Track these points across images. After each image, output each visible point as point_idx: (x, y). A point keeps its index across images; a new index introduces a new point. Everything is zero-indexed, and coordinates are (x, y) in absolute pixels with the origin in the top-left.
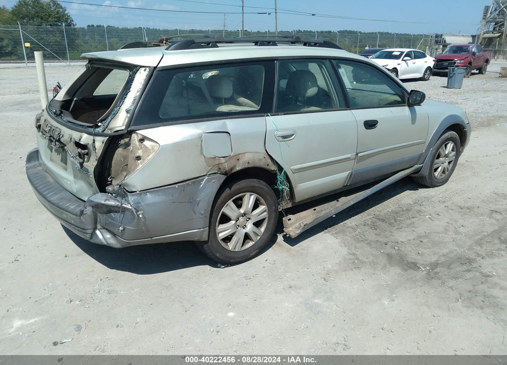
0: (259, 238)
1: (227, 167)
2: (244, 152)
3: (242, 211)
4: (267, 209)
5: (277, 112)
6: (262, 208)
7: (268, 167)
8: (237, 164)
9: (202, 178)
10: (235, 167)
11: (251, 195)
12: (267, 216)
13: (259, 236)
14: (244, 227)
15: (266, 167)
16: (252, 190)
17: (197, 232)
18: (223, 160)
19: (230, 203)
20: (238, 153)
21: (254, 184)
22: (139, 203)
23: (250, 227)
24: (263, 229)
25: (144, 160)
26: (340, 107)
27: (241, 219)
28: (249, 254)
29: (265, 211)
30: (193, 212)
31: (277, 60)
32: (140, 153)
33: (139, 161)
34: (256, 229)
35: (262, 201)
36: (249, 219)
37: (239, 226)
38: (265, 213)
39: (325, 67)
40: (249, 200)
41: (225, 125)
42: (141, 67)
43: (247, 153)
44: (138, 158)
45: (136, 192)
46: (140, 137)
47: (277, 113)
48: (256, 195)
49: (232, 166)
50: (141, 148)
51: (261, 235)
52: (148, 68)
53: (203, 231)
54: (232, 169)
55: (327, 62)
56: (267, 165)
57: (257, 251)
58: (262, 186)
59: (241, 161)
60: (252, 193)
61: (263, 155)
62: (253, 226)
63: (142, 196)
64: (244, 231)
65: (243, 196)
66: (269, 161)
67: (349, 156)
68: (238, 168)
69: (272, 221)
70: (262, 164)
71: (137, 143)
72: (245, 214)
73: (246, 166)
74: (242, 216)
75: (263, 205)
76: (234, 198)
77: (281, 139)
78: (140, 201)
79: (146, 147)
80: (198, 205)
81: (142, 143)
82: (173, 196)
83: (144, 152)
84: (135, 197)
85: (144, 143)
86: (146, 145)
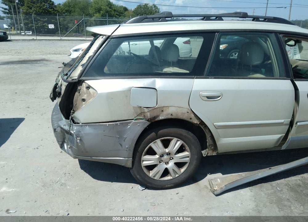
0: (177, 176)
1: (149, 115)
2: (168, 105)
3: (167, 150)
4: (190, 155)
5: (208, 75)
6: (186, 153)
7: (191, 121)
8: (161, 114)
9: (130, 121)
10: (158, 116)
11: (178, 141)
12: (189, 161)
13: (178, 174)
14: (167, 163)
15: (189, 120)
16: (180, 137)
17: (122, 159)
18: (146, 110)
19: (159, 142)
20: (163, 106)
21: (183, 133)
22: (80, 132)
23: (171, 165)
24: (183, 170)
25: (87, 102)
26: (280, 76)
27: (166, 157)
28: (165, 185)
29: (188, 157)
30: (120, 145)
31: (218, 32)
32: (85, 97)
33: (84, 102)
34: (176, 169)
35: (187, 148)
36: (173, 158)
37: (162, 161)
38: (188, 159)
39: (270, 40)
40: (176, 144)
41: (154, 83)
42: (101, 35)
43: (171, 106)
44: (84, 100)
45: (79, 123)
46: (87, 85)
47: (208, 77)
48: (182, 142)
49: (155, 115)
50: (87, 93)
51: (180, 173)
52: (104, 36)
53: (128, 160)
54: (155, 118)
55: (273, 35)
56: (190, 118)
57: (173, 185)
58: (189, 136)
59: (165, 113)
60: (179, 140)
61: (187, 110)
62: (174, 164)
63: (83, 127)
64: (166, 166)
65: (172, 140)
66: (193, 115)
67: (282, 121)
68: (161, 118)
69: (192, 167)
70: (185, 117)
71: (85, 89)
72: (169, 154)
73: (170, 117)
74: (167, 155)
75: (188, 152)
76: (163, 138)
77: (206, 99)
78: (81, 130)
79: (90, 93)
80: (124, 141)
81: (88, 89)
82: (104, 131)
83: (87, 96)
84: (78, 127)
85: (89, 90)
86: (90, 91)
